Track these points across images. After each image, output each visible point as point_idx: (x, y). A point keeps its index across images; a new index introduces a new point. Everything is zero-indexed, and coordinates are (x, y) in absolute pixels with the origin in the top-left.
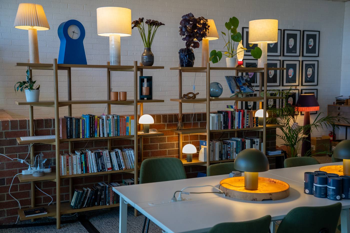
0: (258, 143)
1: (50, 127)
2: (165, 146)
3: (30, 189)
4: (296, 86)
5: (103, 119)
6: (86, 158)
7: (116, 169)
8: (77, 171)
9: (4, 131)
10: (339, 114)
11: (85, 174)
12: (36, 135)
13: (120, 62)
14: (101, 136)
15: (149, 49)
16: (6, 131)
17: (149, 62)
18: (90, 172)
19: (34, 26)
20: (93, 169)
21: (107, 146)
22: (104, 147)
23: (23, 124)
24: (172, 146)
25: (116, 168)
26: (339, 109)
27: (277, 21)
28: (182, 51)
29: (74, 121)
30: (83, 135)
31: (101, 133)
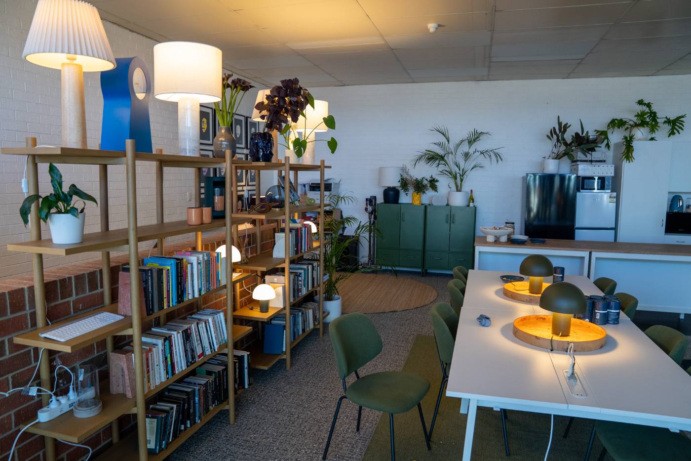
0: (316, 268)
1: (69, 295)
6: (171, 346)
7: (207, 353)
8: (160, 377)
11: (171, 380)
14: (191, 296)
18: (177, 372)
20: (181, 365)
23: (18, 297)
29: (155, 274)
30: (169, 302)
31: (190, 291)
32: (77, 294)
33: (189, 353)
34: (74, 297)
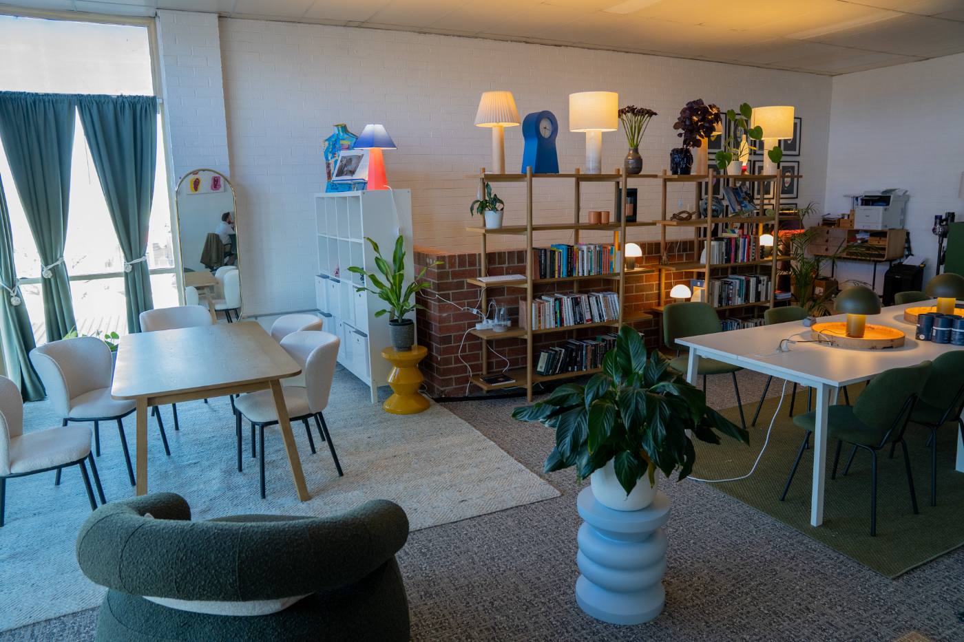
0: (765, 283)
2: (641, 289)
3: (481, 349)
4: (770, 199)
5: (583, 251)
6: (561, 305)
7: (596, 321)
8: (550, 324)
9: (451, 270)
10: (827, 241)
11: (560, 329)
12: (490, 275)
13: (600, 170)
14: (580, 275)
15: (636, 150)
16: (453, 269)
17: (636, 168)
18: (565, 325)
19: (499, 122)
20: (569, 322)
21: (573, 289)
22: (568, 291)
23: (472, 259)
24: (651, 287)
25: (597, 319)
26: (828, 233)
27: (793, 108)
28: (675, 152)
29: (548, 254)
30: (559, 274)
31: (580, 270)
32: (509, 263)
33: (579, 318)
34: (506, 265)
